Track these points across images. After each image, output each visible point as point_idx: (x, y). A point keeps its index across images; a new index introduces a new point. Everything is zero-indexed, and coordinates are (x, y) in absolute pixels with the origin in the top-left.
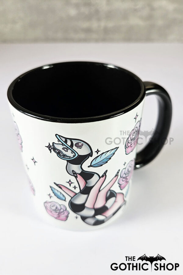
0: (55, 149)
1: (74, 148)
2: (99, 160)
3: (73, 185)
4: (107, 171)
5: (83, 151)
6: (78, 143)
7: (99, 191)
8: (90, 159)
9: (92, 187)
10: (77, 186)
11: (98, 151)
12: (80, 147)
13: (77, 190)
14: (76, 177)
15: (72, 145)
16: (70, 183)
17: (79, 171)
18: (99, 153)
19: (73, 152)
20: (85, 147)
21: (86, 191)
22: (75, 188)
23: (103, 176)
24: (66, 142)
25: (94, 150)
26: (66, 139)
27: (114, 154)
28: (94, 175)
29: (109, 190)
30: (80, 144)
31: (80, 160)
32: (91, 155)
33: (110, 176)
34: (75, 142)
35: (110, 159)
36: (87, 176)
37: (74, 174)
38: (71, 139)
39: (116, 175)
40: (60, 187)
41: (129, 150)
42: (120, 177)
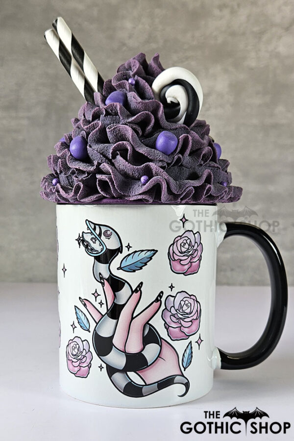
0: (83, 241)
1: (103, 237)
2: (130, 261)
3: (99, 300)
4: (142, 283)
5: (112, 244)
6: (106, 231)
7: (133, 318)
8: (120, 257)
9: (124, 305)
10: (104, 302)
11: (129, 247)
12: (108, 237)
13: (104, 310)
14: (103, 284)
15: (100, 235)
16: (96, 294)
17: (106, 275)
18: (131, 250)
19: (101, 244)
20: (114, 237)
21: (115, 312)
22: (101, 304)
23: (136, 291)
24: (94, 229)
25: (125, 244)
26: (95, 224)
27: (151, 258)
28: (124, 284)
29: (147, 323)
30: (109, 233)
31: (107, 257)
32: (120, 250)
33: (148, 296)
34: (103, 229)
35: (146, 264)
36: (116, 284)
37: (101, 280)
38: (99, 225)
39: (157, 300)
40: (85, 305)
41: (178, 267)
42: (166, 308)
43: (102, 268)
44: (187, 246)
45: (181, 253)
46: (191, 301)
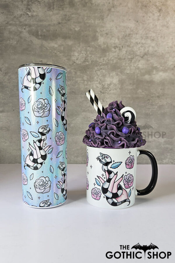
0: (99, 159)
1: (106, 158)
2: (114, 165)
3: (104, 177)
4: (117, 172)
5: (108, 160)
6: (107, 157)
7: (114, 182)
8: (111, 164)
9: (112, 179)
10: (105, 177)
11: (114, 161)
12: (107, 158)
13: (105, 180)
14: (105, 172)
15: (105, 157)
16: (103, 175)
17: (106, 170)
18: (115, 162)
19: (105, 160)
20: (109, 158)
21: (109, 180)
22: (105, 178)
23: (116, 174)
24: (103, 156)
25: (112, 160)
26: (103, 154)
27: (120, 164)
28: (112, 173)
29: (119, 184)
30: (108, 157)
31: (107, 164)
32: (111, 162)
33: (119, 176)
34: (106, 156)
35: (119, 166)
36: (110, 172)
37: (105, 171)
38: (104, 154)
39: (122, 177)
40: (99, 178)
41: (128, 167)
42: (124, 179)
43: (105, 167)
44: (130, 160)
45: (129, 162)
46: (131, 176)
